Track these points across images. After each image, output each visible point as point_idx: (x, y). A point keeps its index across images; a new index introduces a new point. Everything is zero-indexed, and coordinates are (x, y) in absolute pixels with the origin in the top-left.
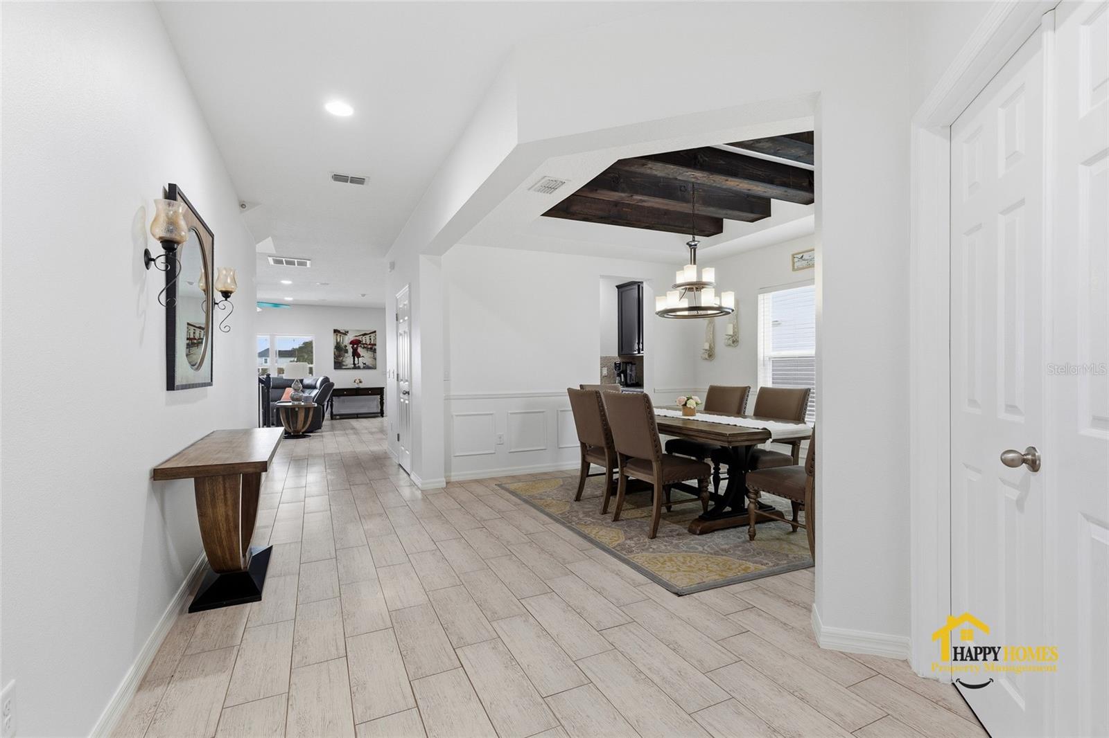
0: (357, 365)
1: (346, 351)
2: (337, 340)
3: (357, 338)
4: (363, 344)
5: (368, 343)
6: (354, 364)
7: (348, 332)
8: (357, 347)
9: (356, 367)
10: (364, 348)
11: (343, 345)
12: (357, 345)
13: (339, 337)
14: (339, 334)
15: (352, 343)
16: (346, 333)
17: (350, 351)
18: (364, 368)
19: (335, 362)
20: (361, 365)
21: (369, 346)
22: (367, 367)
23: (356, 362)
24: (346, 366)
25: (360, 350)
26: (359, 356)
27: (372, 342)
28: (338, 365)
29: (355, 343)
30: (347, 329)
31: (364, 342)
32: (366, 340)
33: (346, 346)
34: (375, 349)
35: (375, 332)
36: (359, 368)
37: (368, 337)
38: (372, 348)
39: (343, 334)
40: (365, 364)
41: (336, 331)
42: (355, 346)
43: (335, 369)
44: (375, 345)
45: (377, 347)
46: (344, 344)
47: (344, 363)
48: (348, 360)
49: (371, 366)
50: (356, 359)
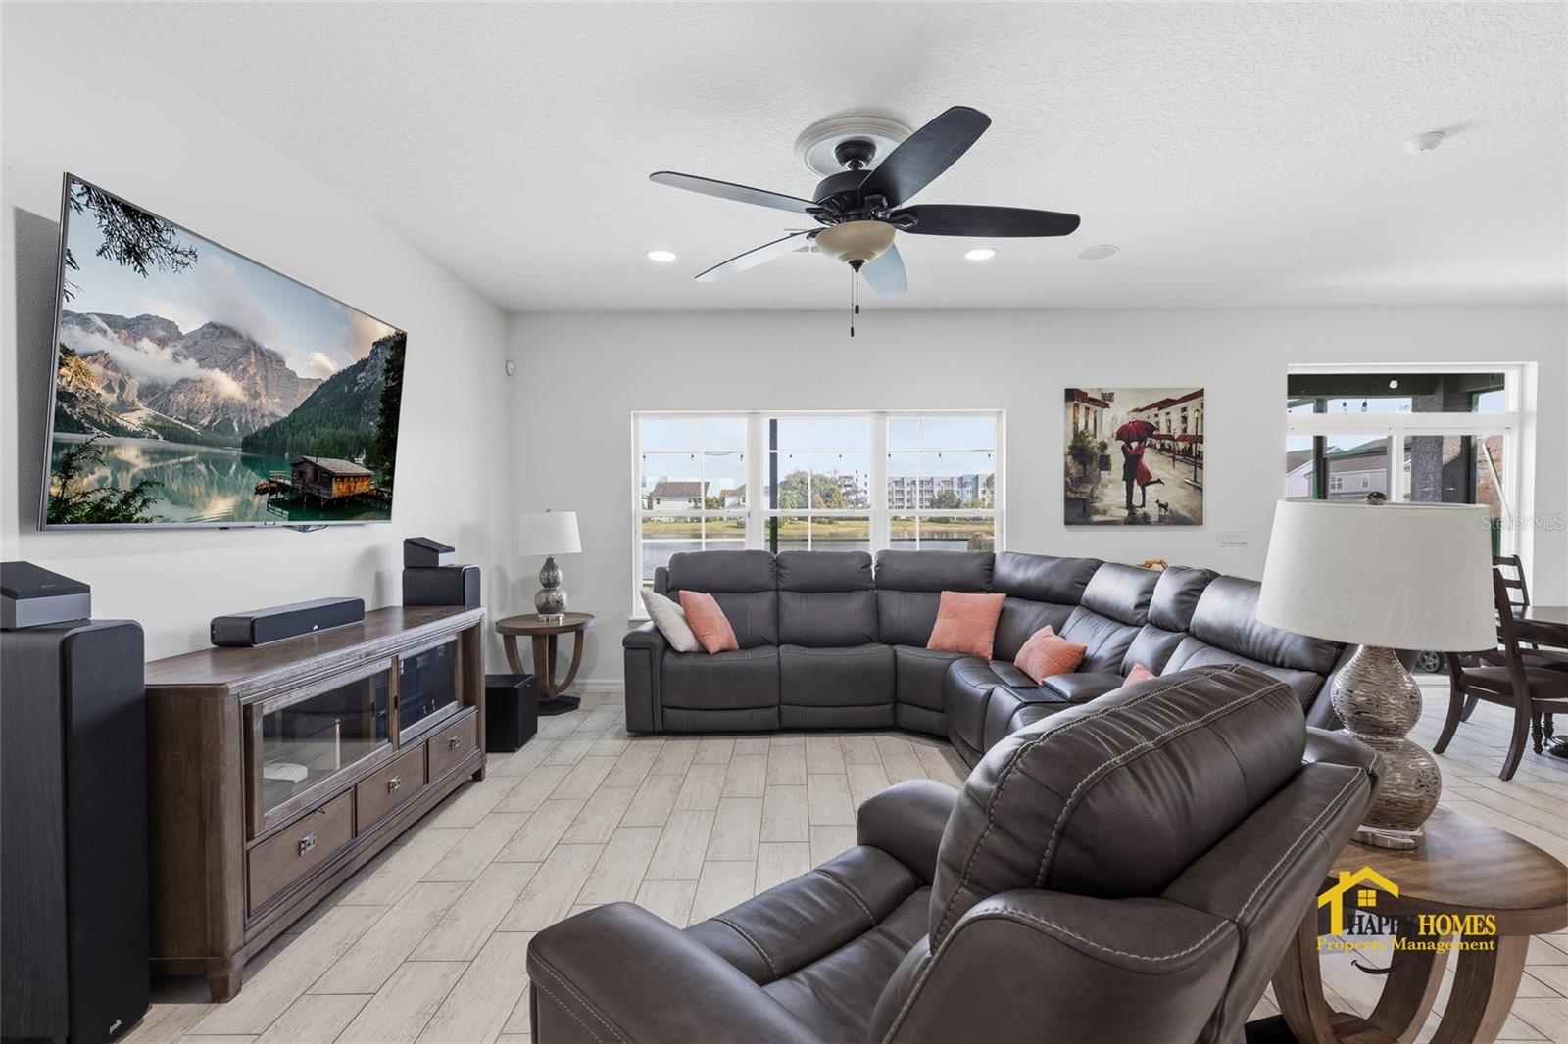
0: (1140, 512)
1: (1105, 463)
2: (1076, 424)
3: (1142, 417)
4: (1160, 437)
5: (1177, 433)
6: (1130, 506)
7: (1110, 396)
8: (1140, 449)
9: (1135, 518)
10: (1163, 449)
11: (1095, 443)
12: (1141, 440)
13: (1082, 411)
14: (1083, 406)
15: (1125, 434)
16: (1104, 401)
17: (1118, 460)
18: (1162, 521)
19: (1068, 501)
20: (1153, 511)
21: (1181, 445)
22: (1171, 518)
23: (1137, 501)
24: (1105, 513)
25: (1150, 460)
26: (1146, 479)
27: (1191, 431)
28: (1079, 510)
29: (1136, 434)
30: (1107, 387)
31: (1163, 431)
32: (1169, 422)
33: (1104, 446)
34: (1200, 456)
35: (1200, 393)
36: (1145, 520)
37: (1175, 412)
38: (1189, 452)
39: (1092, 400)
40: (1164, 507)
41: (1072, 395)
42: (1134, 444)
43: (1068, 522)
44: (1200, 439)
45: (1208, 449)
46: (1099, 439)
47: (1097, 505)
48: (1112, 492)
49: (1183, 513)
50: (1137, 489)
